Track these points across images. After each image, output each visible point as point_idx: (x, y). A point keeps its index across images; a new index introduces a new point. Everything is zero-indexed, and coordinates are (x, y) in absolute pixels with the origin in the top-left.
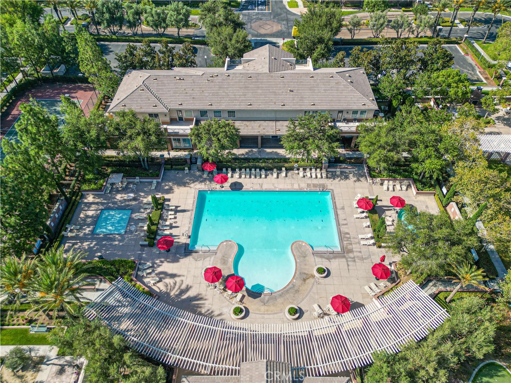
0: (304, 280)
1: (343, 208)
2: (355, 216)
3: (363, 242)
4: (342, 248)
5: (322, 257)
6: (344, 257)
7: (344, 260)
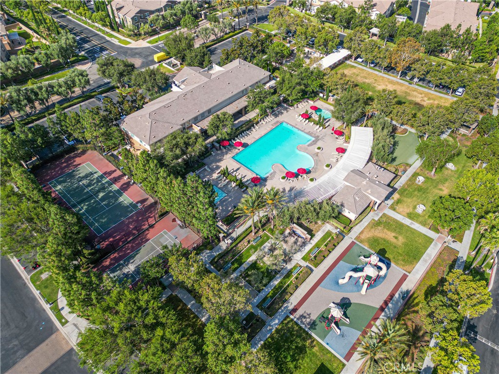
0: (317, 156)
1: (296, 125)
2: (304, 124)
3: (318, 131)
4: (314, 137)
5: (312, 145)
6: (319, 140)
7: (320, 141)
